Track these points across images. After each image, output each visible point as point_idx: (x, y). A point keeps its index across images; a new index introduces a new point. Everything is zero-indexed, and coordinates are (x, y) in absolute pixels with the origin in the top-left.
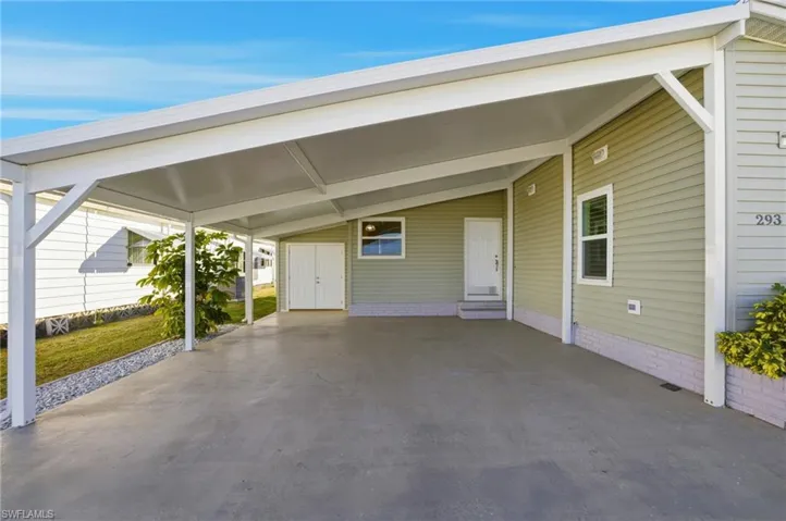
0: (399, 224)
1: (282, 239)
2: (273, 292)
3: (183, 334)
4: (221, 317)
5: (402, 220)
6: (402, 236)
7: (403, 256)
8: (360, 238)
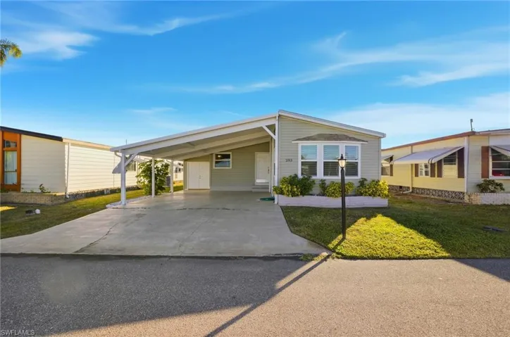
0: (229, 155)
1: (185, 160)
2: (182, 184)
3: (151, 194)
4: (162, 189)
5: (230, 153)
6: (231, 160)
7: (231, 167)
8: (214, 160)
